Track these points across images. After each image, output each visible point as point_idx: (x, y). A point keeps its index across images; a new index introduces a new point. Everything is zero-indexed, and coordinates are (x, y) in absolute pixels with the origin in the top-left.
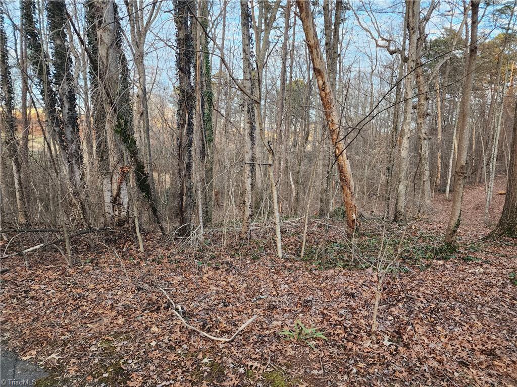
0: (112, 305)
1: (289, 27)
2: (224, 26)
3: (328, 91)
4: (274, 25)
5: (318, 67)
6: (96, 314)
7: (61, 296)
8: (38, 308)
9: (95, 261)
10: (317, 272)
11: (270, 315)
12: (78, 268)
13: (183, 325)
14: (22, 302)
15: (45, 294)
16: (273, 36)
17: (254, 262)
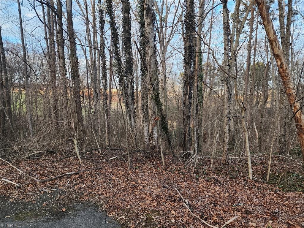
0: (150, 194)
1: (253, 31)
2: (210, 36)
3: (285, 68)
4: (243, 31)
5: (277, 53)
6: (142, 198)
7: (125, 185)
8: (115, 189)
9: (140, 168)
10: (281, 193)
11: (246, 218)
12: (133, 171)
13: (189, 213)
14: (108, 185)
15: (118, 182)
16: (242, 38)
17: (233, 180)
